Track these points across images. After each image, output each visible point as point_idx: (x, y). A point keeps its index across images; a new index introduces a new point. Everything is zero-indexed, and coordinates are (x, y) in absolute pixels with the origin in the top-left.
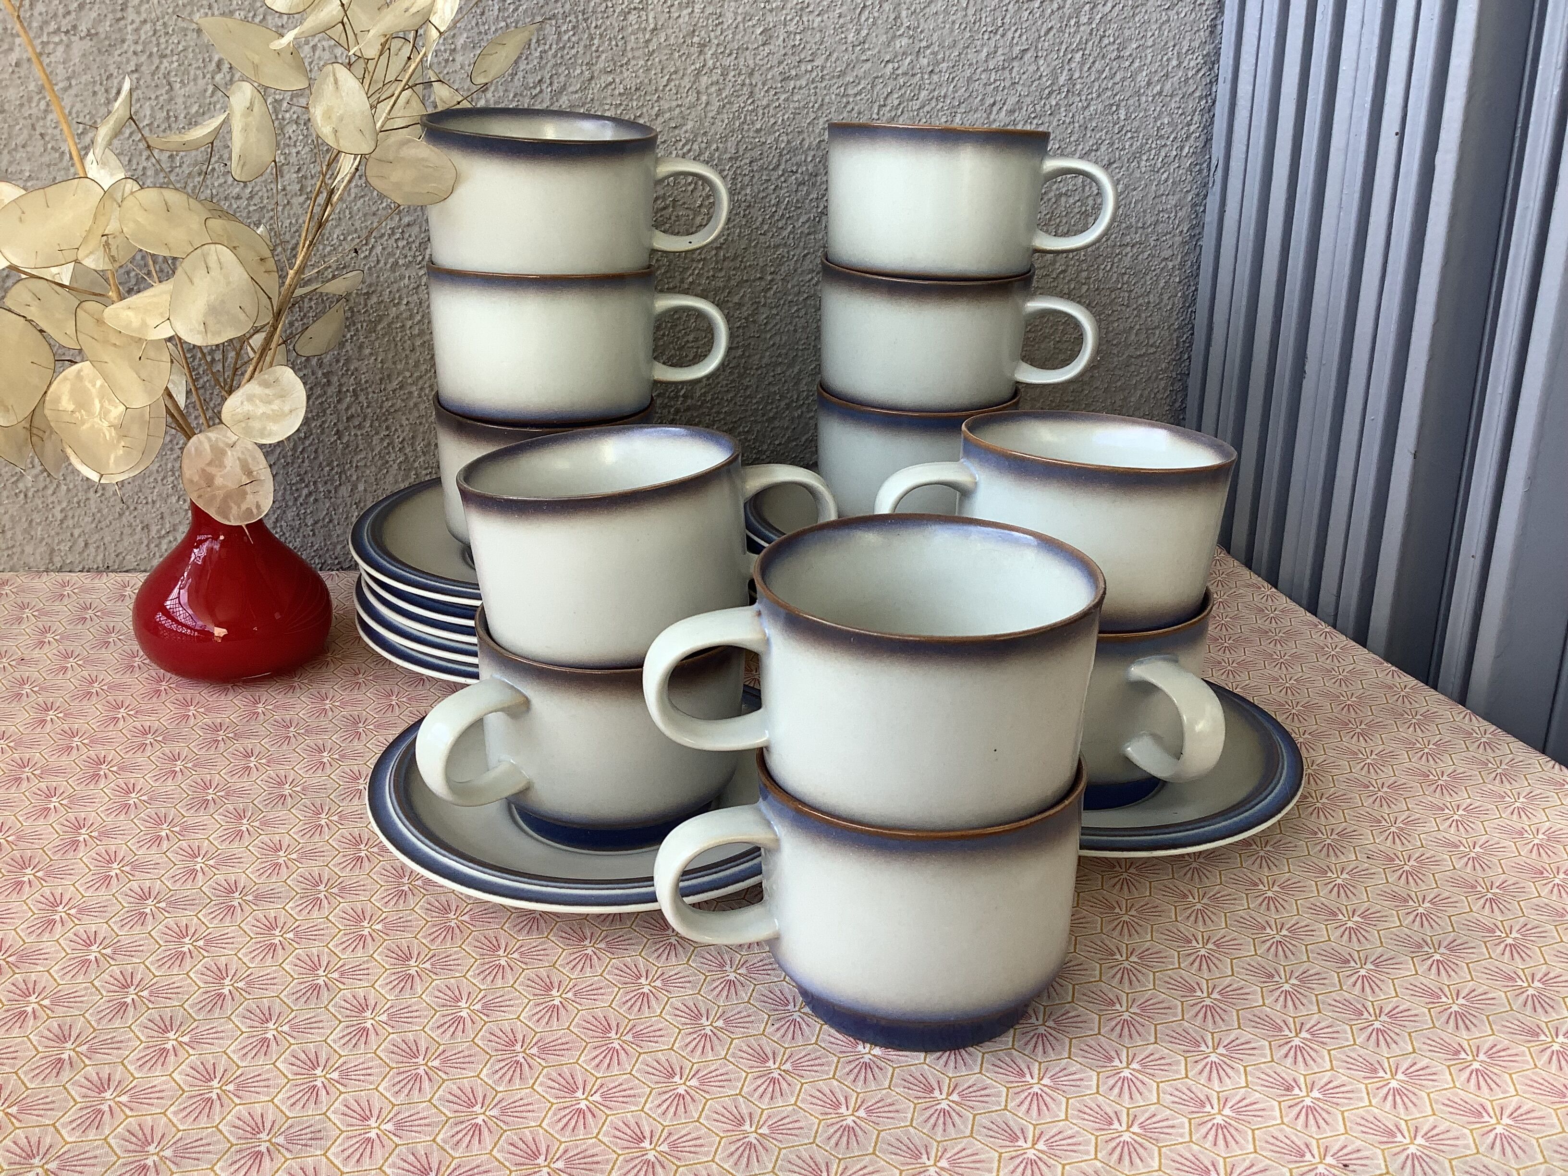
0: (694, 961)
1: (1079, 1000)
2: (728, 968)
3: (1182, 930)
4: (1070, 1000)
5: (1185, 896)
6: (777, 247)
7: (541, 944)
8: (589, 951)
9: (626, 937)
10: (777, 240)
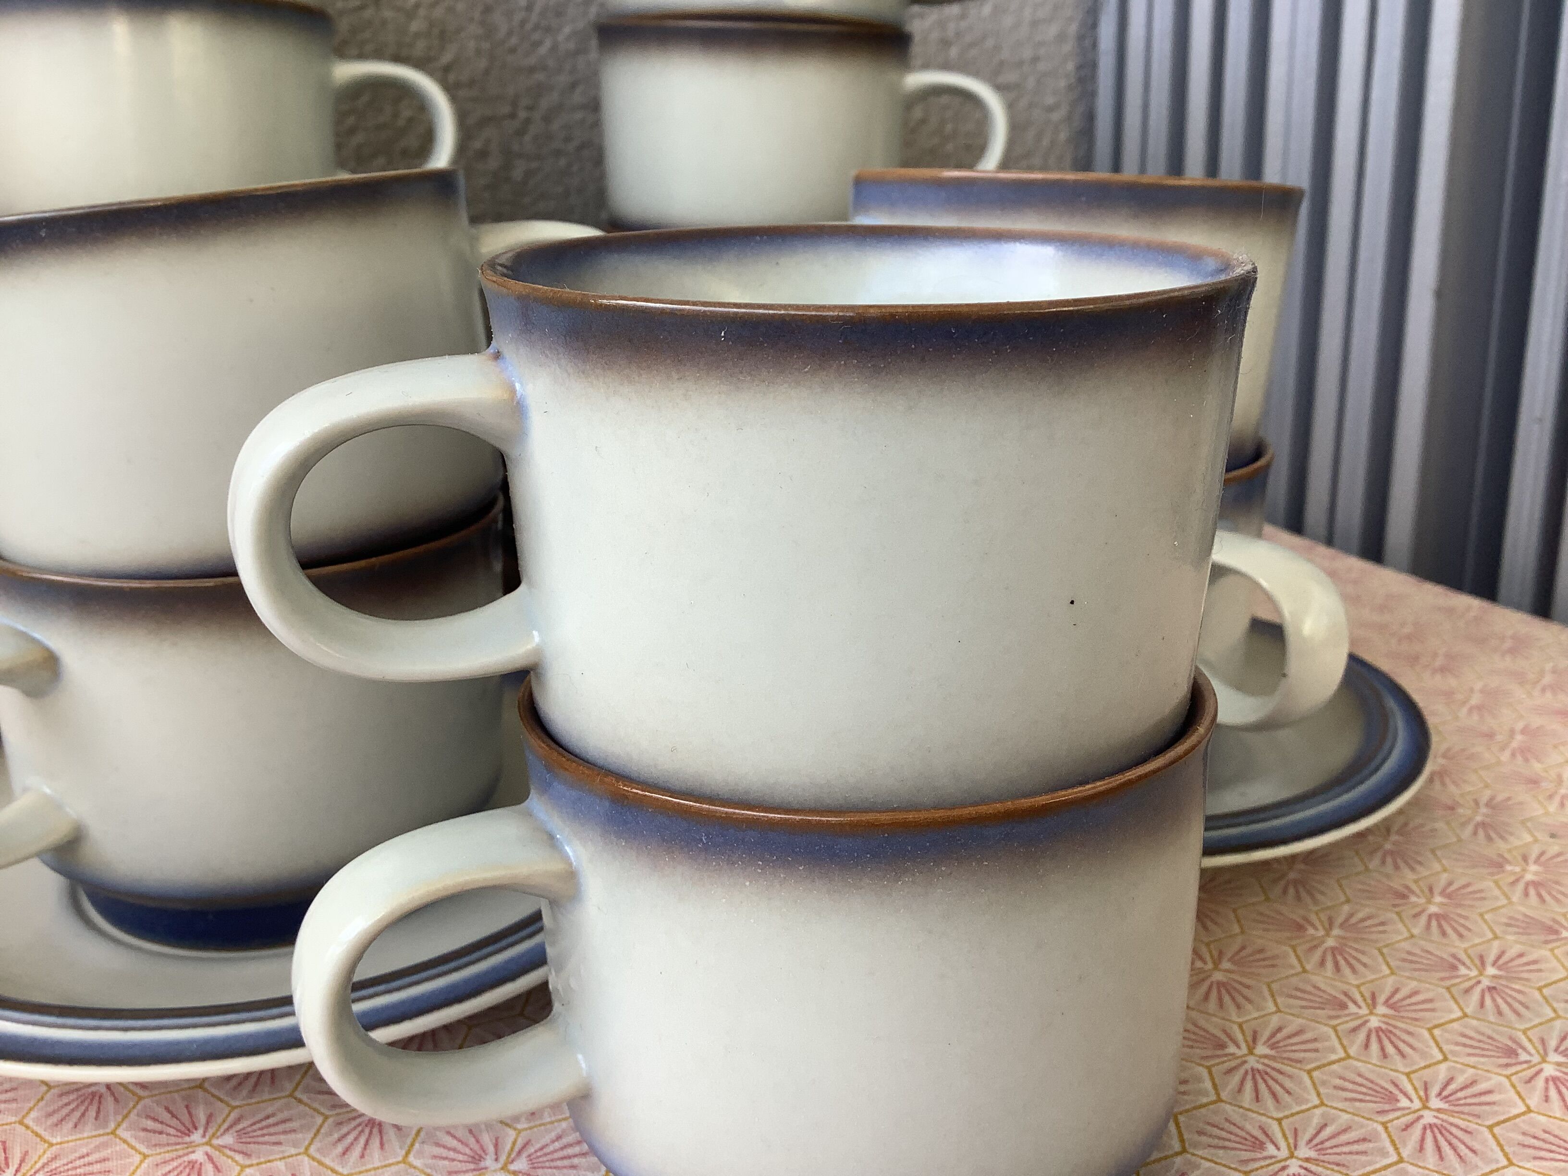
0: (420, 1154)
1: (1196, 1145)
2: (489, 1162)
3: (1322, 986)
4: (1177, 1147)
5: (1300, 928)
6: (532, 70)
7: (97, 1148)
8: (198, 1156)
9: (280, 1116)
10: (532, 61)
